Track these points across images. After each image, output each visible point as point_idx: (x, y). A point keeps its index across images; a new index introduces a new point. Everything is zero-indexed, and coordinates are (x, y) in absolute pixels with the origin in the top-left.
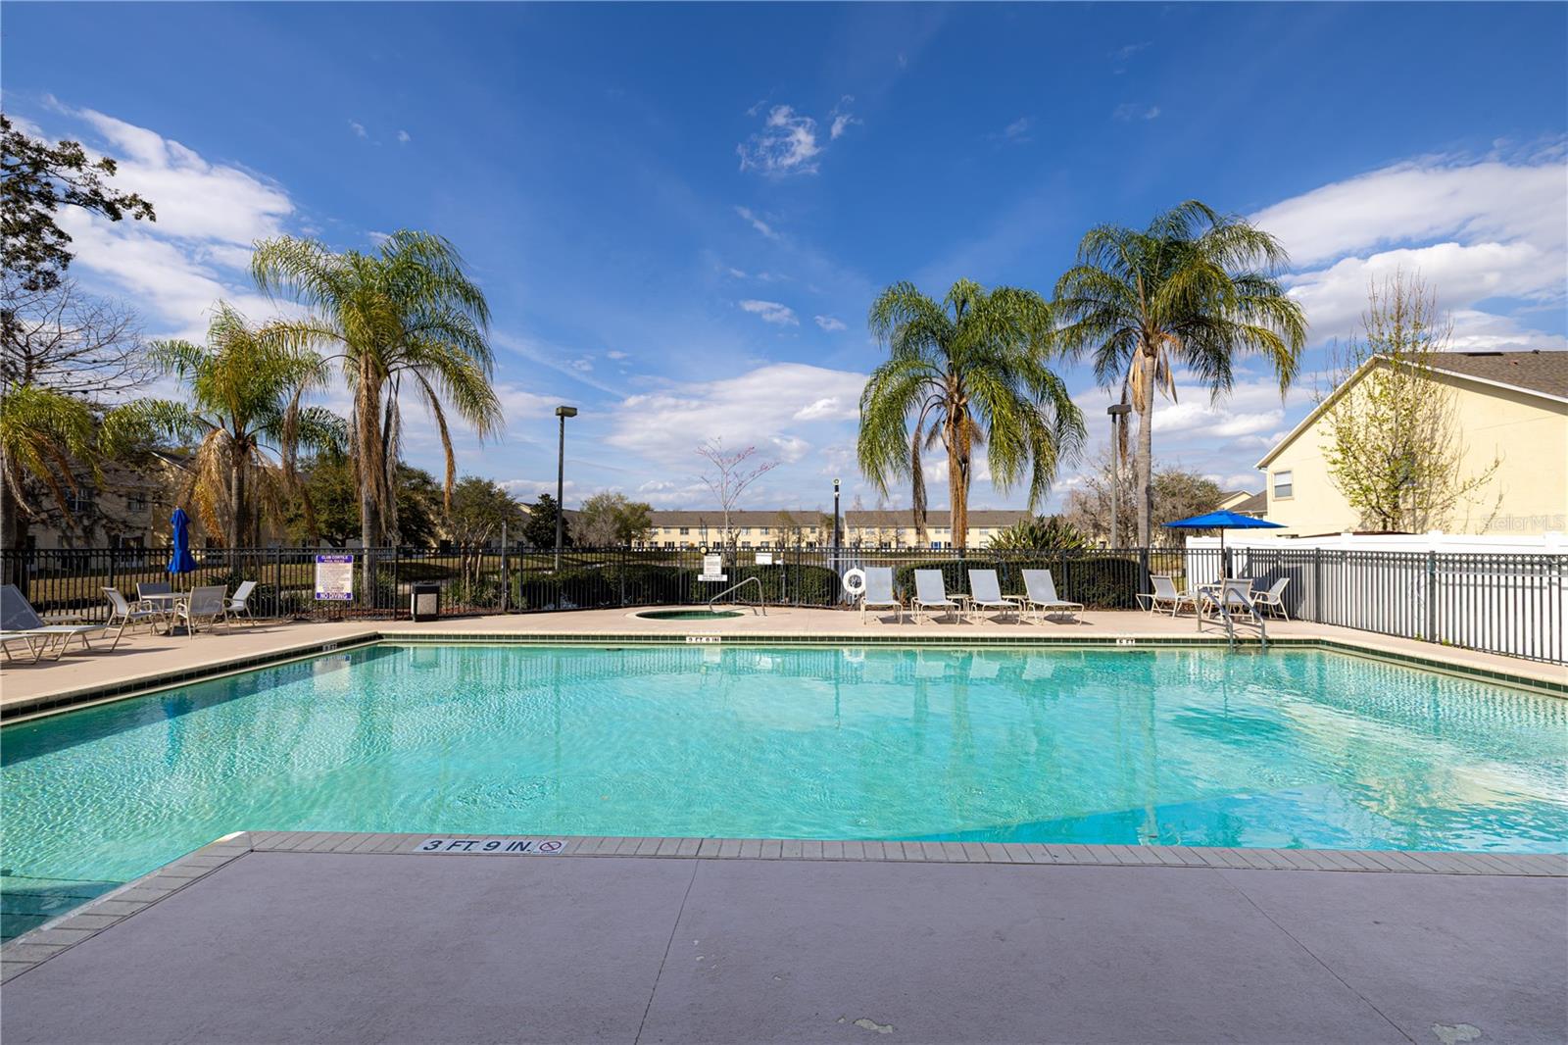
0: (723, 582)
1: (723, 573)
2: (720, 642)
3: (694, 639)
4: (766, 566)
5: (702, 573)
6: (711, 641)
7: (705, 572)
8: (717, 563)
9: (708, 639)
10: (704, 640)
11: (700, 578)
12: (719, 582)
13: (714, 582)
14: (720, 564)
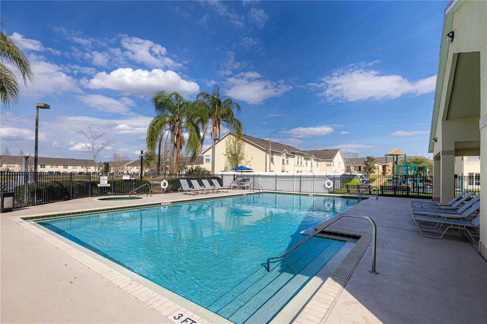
0: (108, 187)
1: (108, 183)
2: (171, 204)
3: (164, 204)
4: (127, 180)
5: (100, 184)
6: (169, 204)
7: (101, 183)
8: (105, 179)
9: (168, 203)
10: (167, 204)
11: (99, 185)
12: (106, 187)
13: (105, 187)
14: (107, 179)
